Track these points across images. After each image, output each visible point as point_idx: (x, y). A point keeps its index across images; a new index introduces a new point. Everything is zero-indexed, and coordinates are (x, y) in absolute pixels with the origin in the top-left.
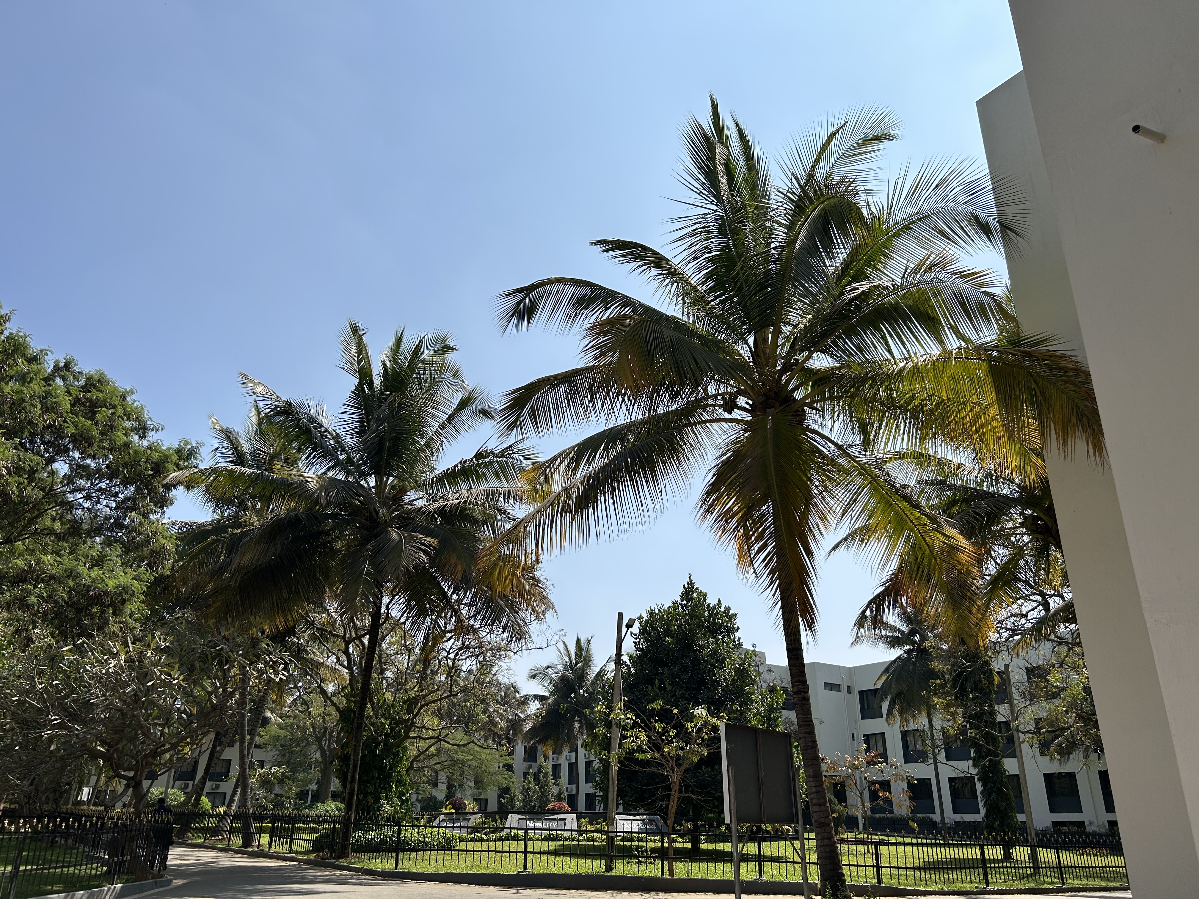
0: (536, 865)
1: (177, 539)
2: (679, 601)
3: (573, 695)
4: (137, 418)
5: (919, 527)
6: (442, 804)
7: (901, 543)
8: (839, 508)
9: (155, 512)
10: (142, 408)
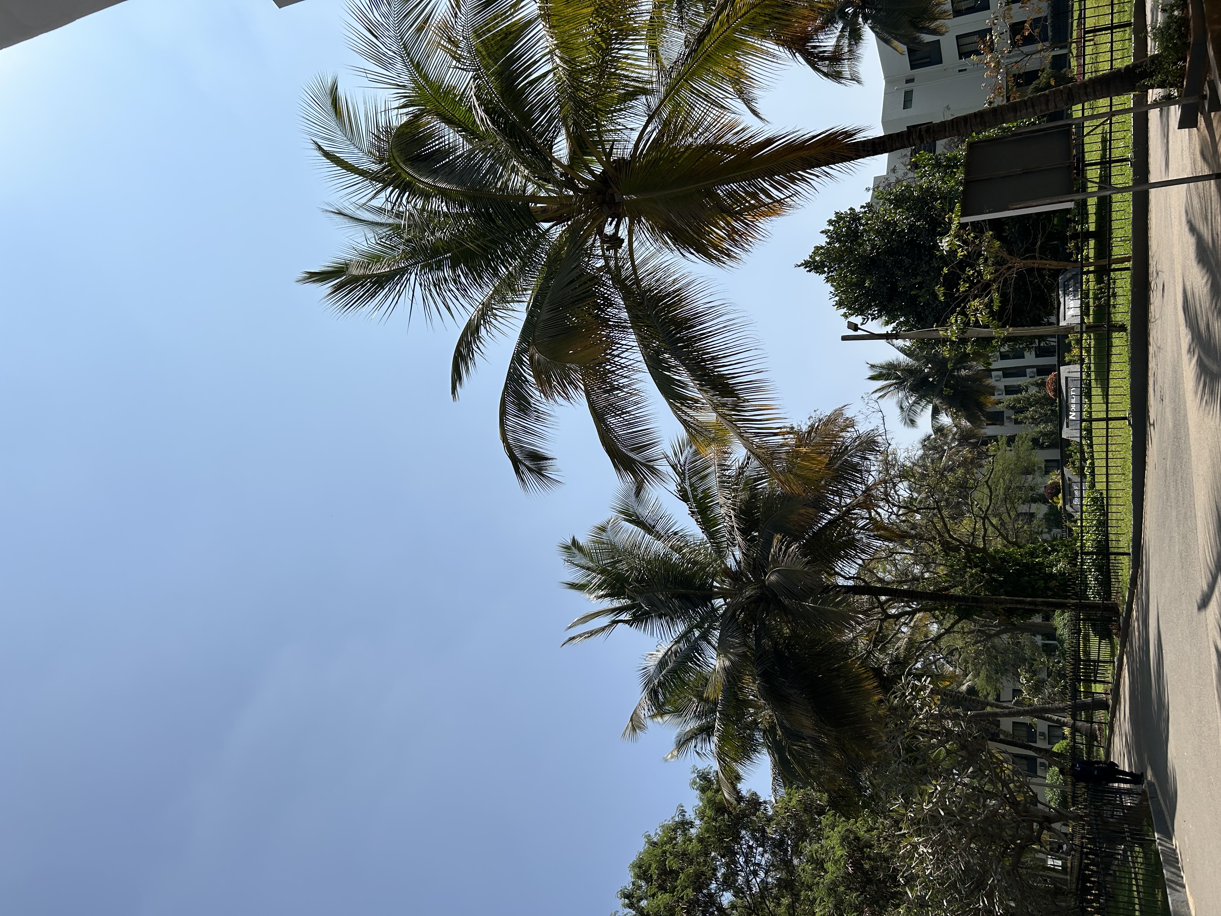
0: (1120, 407)
1: (791, 787)
2: (825, 275)
3: (931, 379)
4: (673, 830)
5: (731, 22)
6: (1053, 508)
7: (750, 40)
8: (714, 112)
9: (765, 810)
10: (663, 826)
